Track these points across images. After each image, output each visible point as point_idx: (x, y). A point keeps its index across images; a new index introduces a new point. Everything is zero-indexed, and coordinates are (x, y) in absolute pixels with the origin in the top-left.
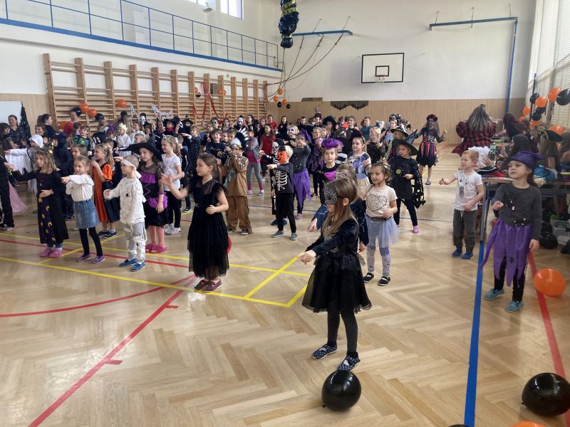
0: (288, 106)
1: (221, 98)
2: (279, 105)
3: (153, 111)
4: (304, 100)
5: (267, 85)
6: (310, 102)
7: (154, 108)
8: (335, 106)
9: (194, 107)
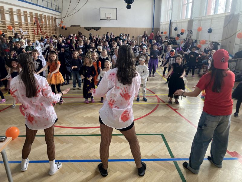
0: (66, 29)
1: (42, 25)
2: (62, 28)
3: (20, 32)
4: (71, 26)
5: (56, 19)
6: (74, 27)
7: (21, 30)
8: (86, 29)
9: (34, 29)
